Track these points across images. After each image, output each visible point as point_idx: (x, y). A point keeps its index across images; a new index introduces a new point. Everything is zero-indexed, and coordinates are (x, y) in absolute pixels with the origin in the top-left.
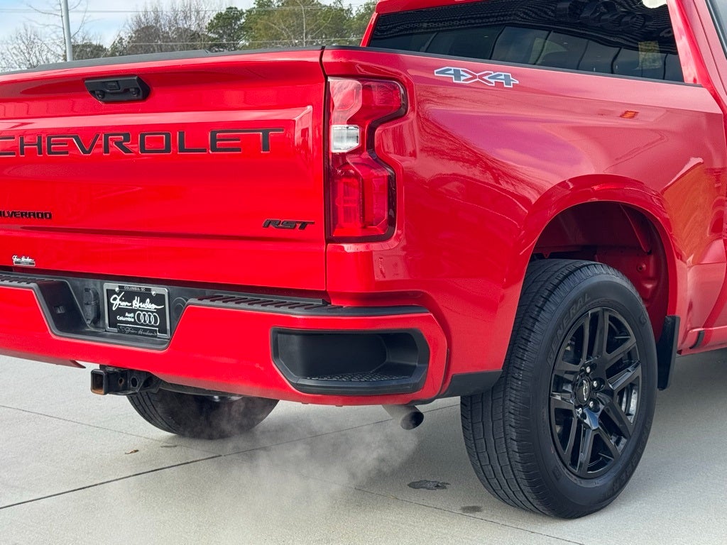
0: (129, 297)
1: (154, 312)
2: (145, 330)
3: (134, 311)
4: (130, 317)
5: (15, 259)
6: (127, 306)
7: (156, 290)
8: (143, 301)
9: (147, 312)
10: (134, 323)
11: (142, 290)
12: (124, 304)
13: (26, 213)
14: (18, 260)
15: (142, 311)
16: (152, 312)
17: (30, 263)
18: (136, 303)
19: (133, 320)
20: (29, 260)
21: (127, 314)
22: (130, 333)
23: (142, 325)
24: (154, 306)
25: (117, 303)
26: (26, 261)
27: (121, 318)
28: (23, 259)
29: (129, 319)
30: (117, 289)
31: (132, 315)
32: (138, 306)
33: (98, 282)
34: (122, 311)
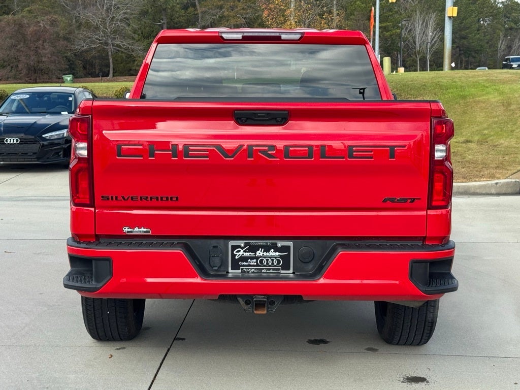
0: (253, 249)
1: (278, 257)
2: (269, 269)
3: (257, 258)
4: (252, 262)
5: (126, 230)
6: (250, 255)
8: (267, 251)
9: (270, 258)
10: (257, 265)
11: (268, 244)
12: (247, 254)
13: (147, 198)
14: (130, 230)
15: (265, 257)
16: (275, 258)
17: (145, 232)
18: (259, 253)
19: (255, 264)
20: (143, 230)
21: (249, 260)
22: (254, 273)
23: (265, 266)
24: (277, 254)
25: (241, 254)
26: (140, 230)
27: (244, 263)
28: (136, 229)
29: (251, 264)
30: (243, 245)
31: (255, 260)
32: (261, 254)
33: (222, 241)
34: (244, 259)
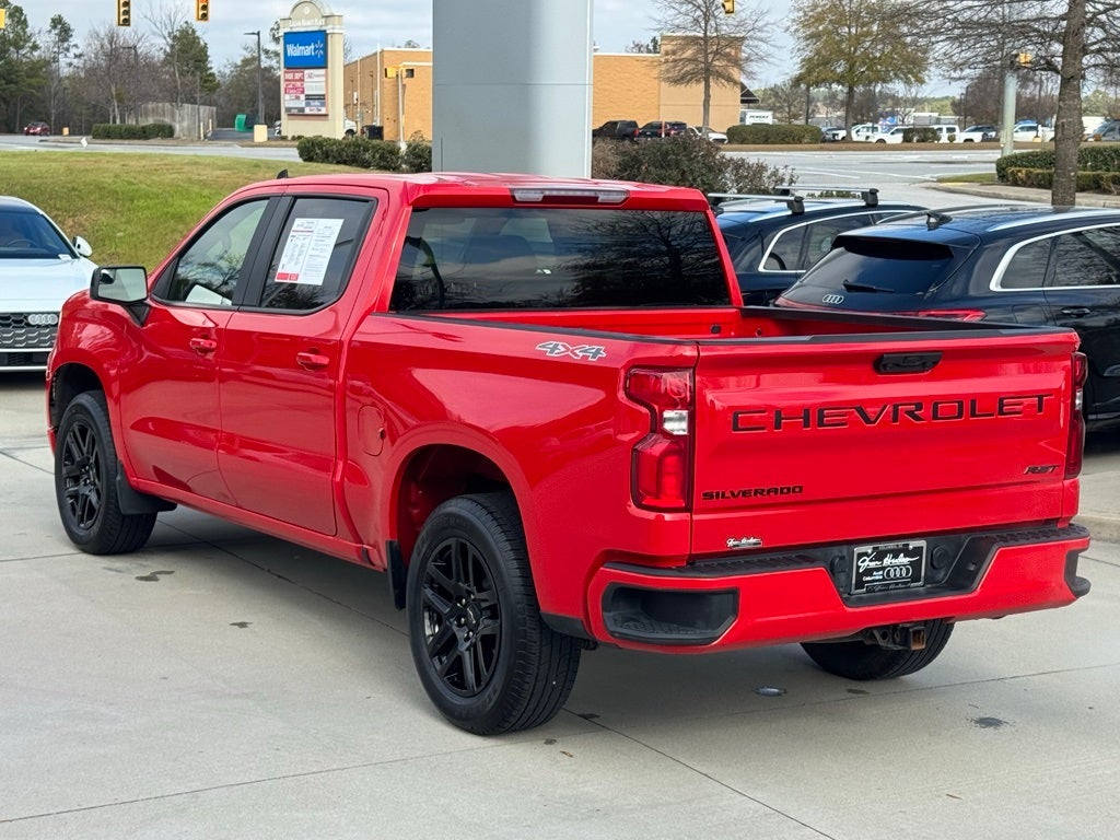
0: (880, 556)
1: (908, 565)
2: (897, 584)
3: (883, 569)
4: (878, 575)
5: (731, 543)
6: (876, 565)
7: (913, 544)
8: (896, 557)
9: (899, 566)
10: (884, 579)
11: (899, 546)
12: (873, 565)
13: (763, 490)
14: (736, 543)
15: (893, 567)
16: (905, 565)
17: (755, 544)
19: (881, 577)
20: (752, 540)
21: (875, 573)
22: (880, 590)
23: (892, 579)
24: (908, 559)
25: (867, 564)
26: (748, 542)
27: (868, 579)
28: (744, 541)
29: (877, 578)
30: (870, 551)
31: (881, 573)
32: (889, 563)
33: (846, 548)
34: (869, 572)
